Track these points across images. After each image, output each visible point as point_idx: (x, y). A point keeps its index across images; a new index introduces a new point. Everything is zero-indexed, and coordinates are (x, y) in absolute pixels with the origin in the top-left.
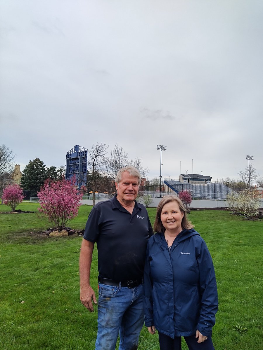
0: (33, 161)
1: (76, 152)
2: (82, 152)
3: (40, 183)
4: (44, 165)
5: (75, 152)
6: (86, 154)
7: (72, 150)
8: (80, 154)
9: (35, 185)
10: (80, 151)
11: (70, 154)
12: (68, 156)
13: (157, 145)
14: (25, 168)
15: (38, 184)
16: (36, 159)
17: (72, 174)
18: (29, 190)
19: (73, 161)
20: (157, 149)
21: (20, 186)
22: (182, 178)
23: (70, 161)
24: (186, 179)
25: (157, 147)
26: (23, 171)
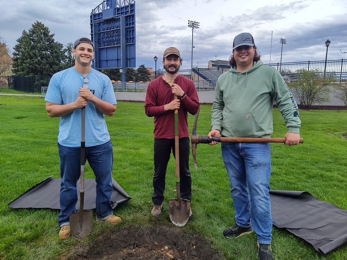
0: (28, 32)
1: (111, 7)
2: (122, 8)
3: (49, 64)
4: (50, 34)
5: (108, 7)
6: (133, 11)
7: (101, 6)
8: (120, 12)
9: (41, 68)
10: (118, 6)
11: (97, 12)
12: (94, 16)
13: (189, 21)
14: (17, 43)
15: (45, 65)
16: (36, 23)
17: (105, 48)
18: (31, 75)
19: (106, 26)
20: (188, 26)
21: (12, 70)
22: (212, 65)
23: (99, 26)
24: (216, 66)
25: (189, 23)
26: (14, 47)
